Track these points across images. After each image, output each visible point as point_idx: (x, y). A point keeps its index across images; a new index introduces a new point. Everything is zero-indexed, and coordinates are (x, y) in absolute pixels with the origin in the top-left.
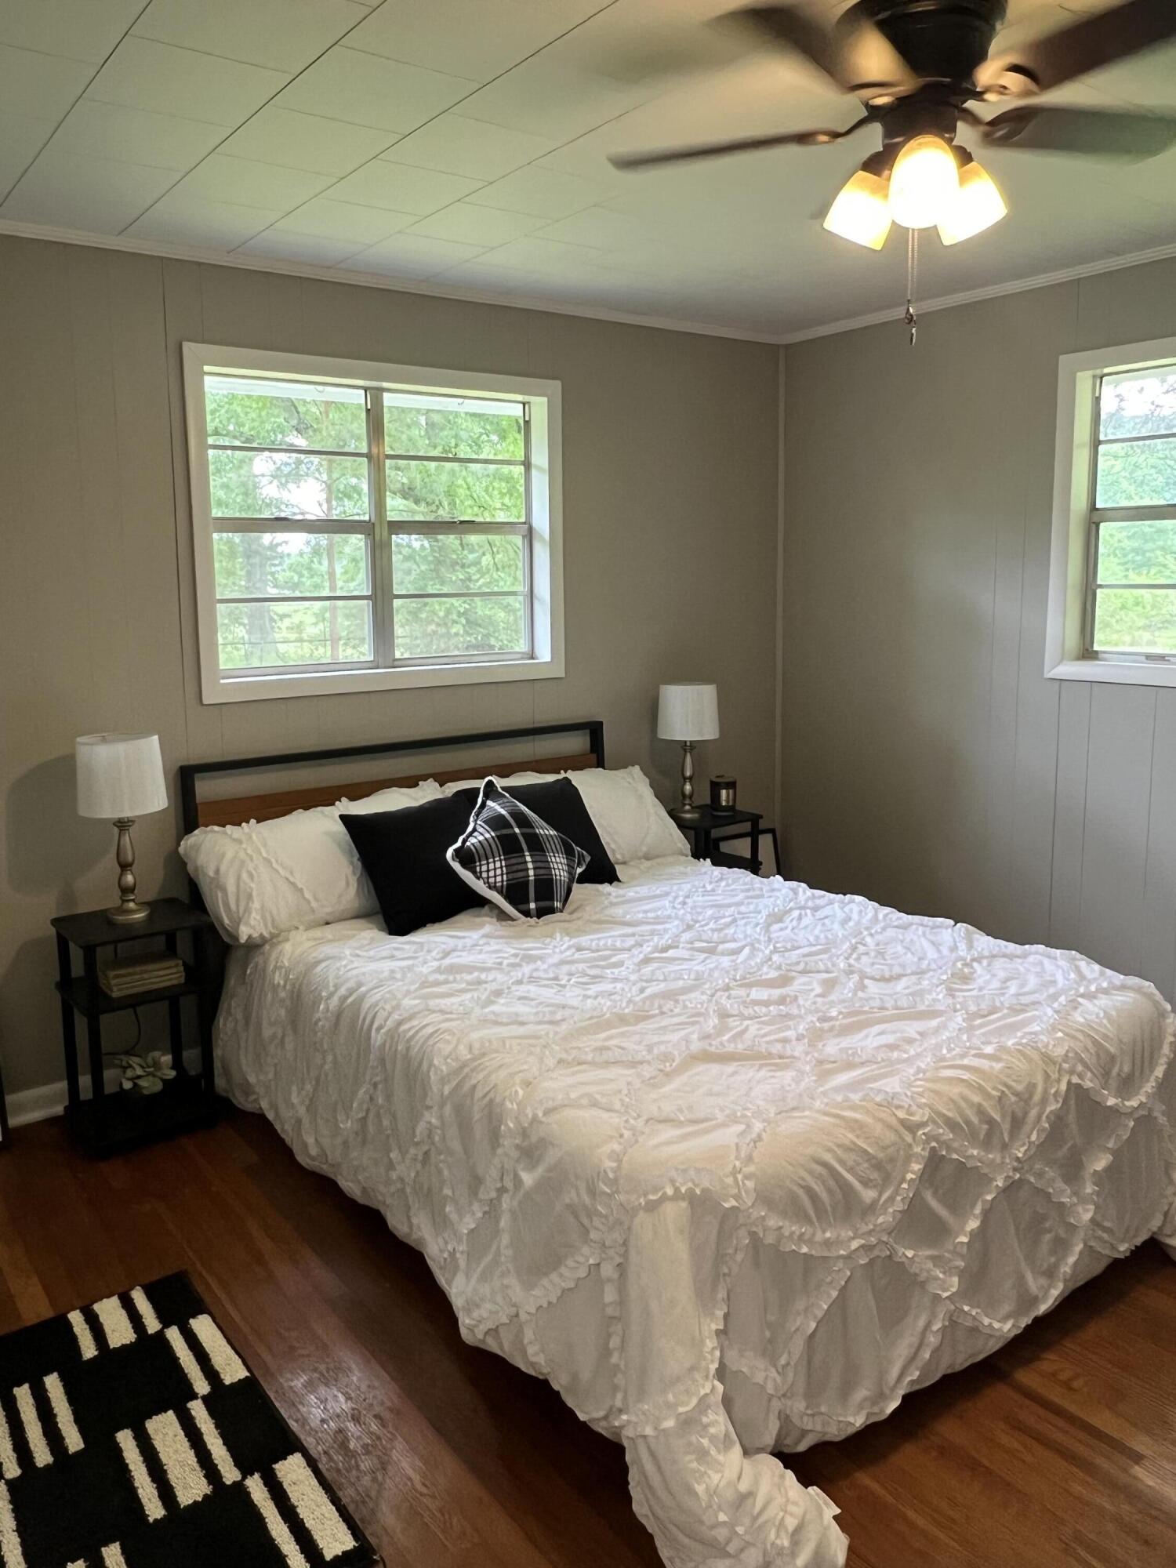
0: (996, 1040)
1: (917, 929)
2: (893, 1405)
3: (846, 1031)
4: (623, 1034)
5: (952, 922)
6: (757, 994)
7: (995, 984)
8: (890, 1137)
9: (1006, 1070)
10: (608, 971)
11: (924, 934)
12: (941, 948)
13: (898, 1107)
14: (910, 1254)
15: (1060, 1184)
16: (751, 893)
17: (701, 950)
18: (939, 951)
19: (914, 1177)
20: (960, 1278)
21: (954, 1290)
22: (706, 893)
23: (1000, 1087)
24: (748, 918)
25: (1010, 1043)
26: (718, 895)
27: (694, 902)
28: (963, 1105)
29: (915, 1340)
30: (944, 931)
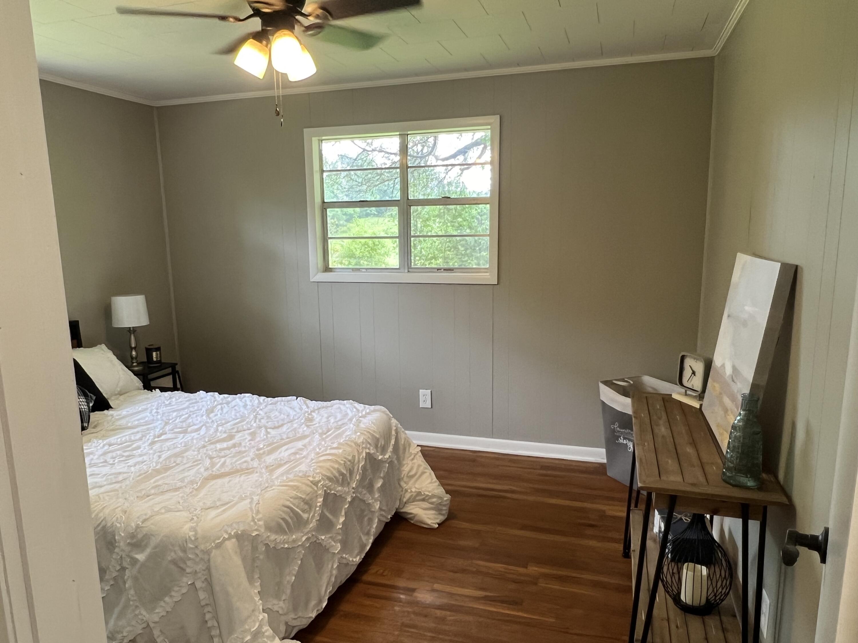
0: (336, 441)
1: (281, 404)
2: (324, 604)
3: (270, 452)
4: (163, 478)
5: (295, 398)
6: (219, 446)
7: (324, 420)
8: (309, 490)
9: (344, 452)
10: (134, 452)
11: (284, 404)
12: (295, 409)
13: (309, 476)
14: (323, 537)
15: (368, 495)
16: (191, 402)
17: (180, 433)
18: (295, 411)
19: (320, 504)
20: (340, 543)
21: (339, 549)
22: (166, 406)
23: (345, 460)
24: (196, 413)
25: (342, 441)
26: (174, 405)
27: (163, 411)
28: (331, 469)
29: (329, 574)
30: (293, 402)
